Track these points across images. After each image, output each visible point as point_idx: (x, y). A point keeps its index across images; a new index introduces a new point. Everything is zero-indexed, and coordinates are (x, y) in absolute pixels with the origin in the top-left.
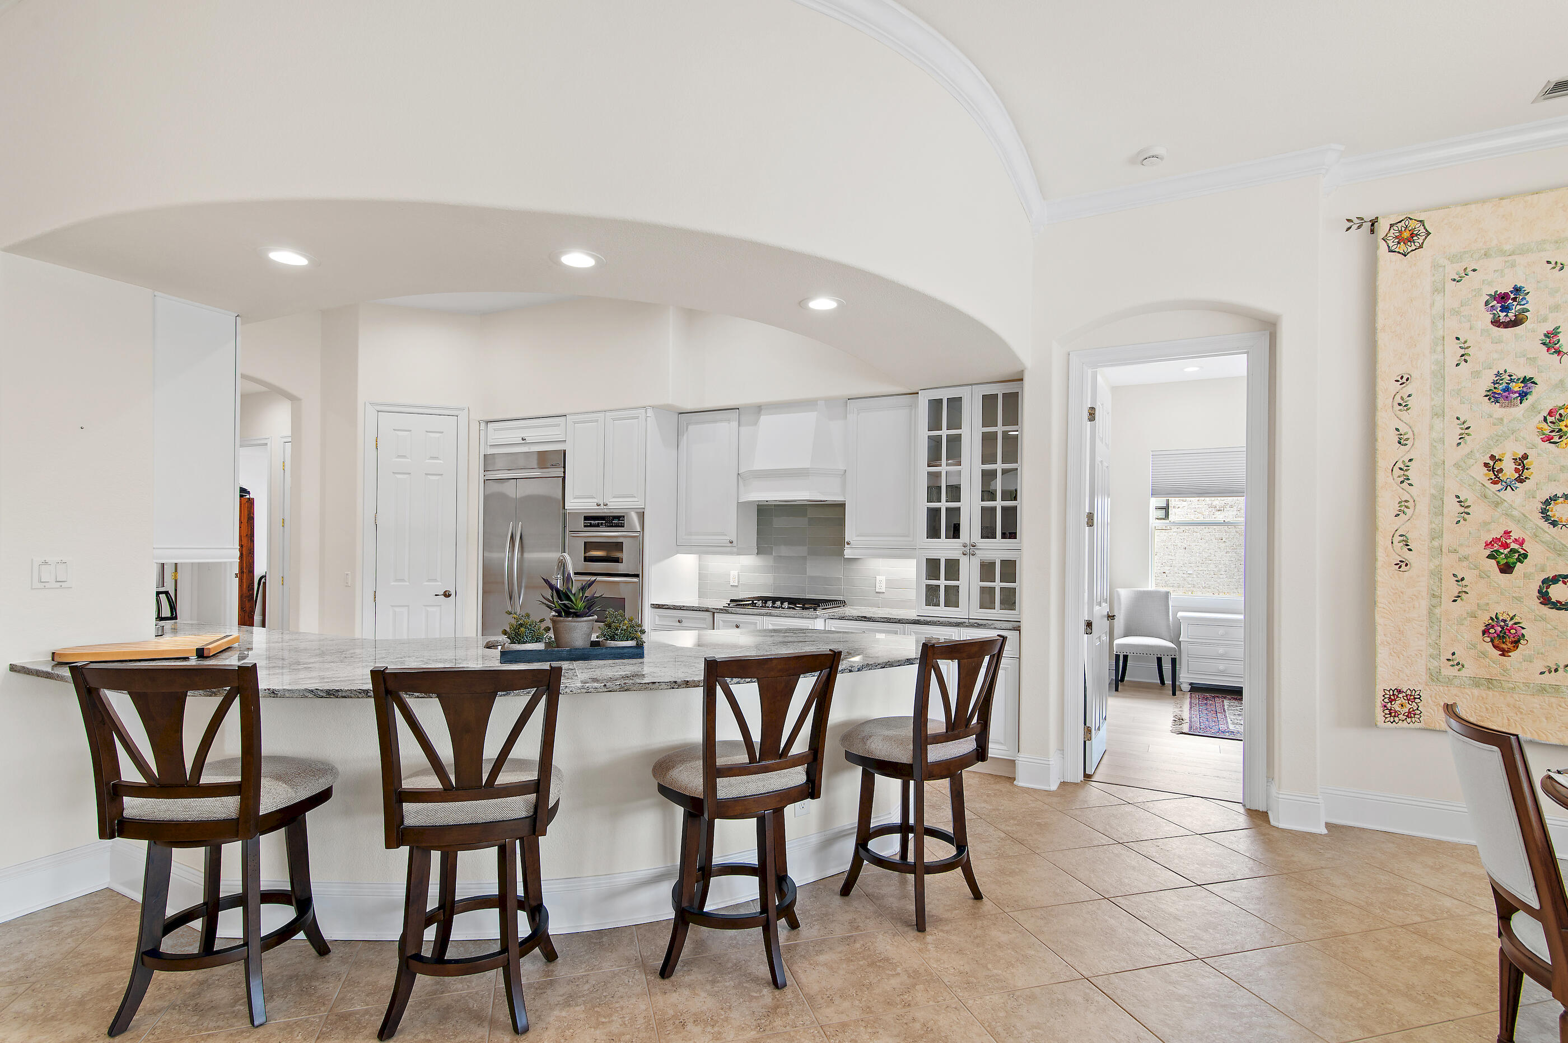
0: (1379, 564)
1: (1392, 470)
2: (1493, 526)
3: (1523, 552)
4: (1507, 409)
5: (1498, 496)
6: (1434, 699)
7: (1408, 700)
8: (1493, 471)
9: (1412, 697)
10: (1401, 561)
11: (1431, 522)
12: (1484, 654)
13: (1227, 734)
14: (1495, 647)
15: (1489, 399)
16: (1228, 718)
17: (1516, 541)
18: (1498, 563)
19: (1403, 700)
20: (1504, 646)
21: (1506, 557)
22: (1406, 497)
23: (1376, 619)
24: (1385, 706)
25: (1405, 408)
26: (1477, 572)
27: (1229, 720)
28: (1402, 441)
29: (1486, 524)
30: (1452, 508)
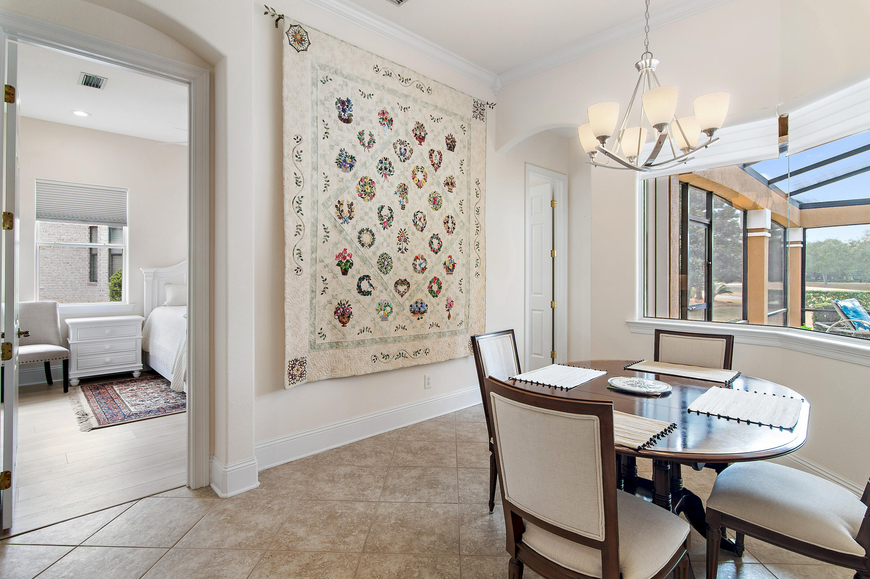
0: (287, 270)
1: (293, 202)
2: (339, 245)
3: (351, 262)
4: (345, 173)
5: (342, 227)
6: (312, 361)
7: (301, 365)
8: (339, 211)
9: (302, 363)
10: (298, 268)
11: (312, 241)
12: (335, 327)
13: (133, 417)
14: (340, 321)
15: (338, 165)
16: (125, 401)
17: (349, 255)
18: (341, 268)
19: (298, 366)
20: (344, 320)
21: (345, 265)
22: (300, 223)
23: (285, 310)
24: (290, 373)
25: (299, 160)
26: (332, 274)
27: (127, 403)
28: (298, 183)
29: (336, 244)
30: (321, 232)
